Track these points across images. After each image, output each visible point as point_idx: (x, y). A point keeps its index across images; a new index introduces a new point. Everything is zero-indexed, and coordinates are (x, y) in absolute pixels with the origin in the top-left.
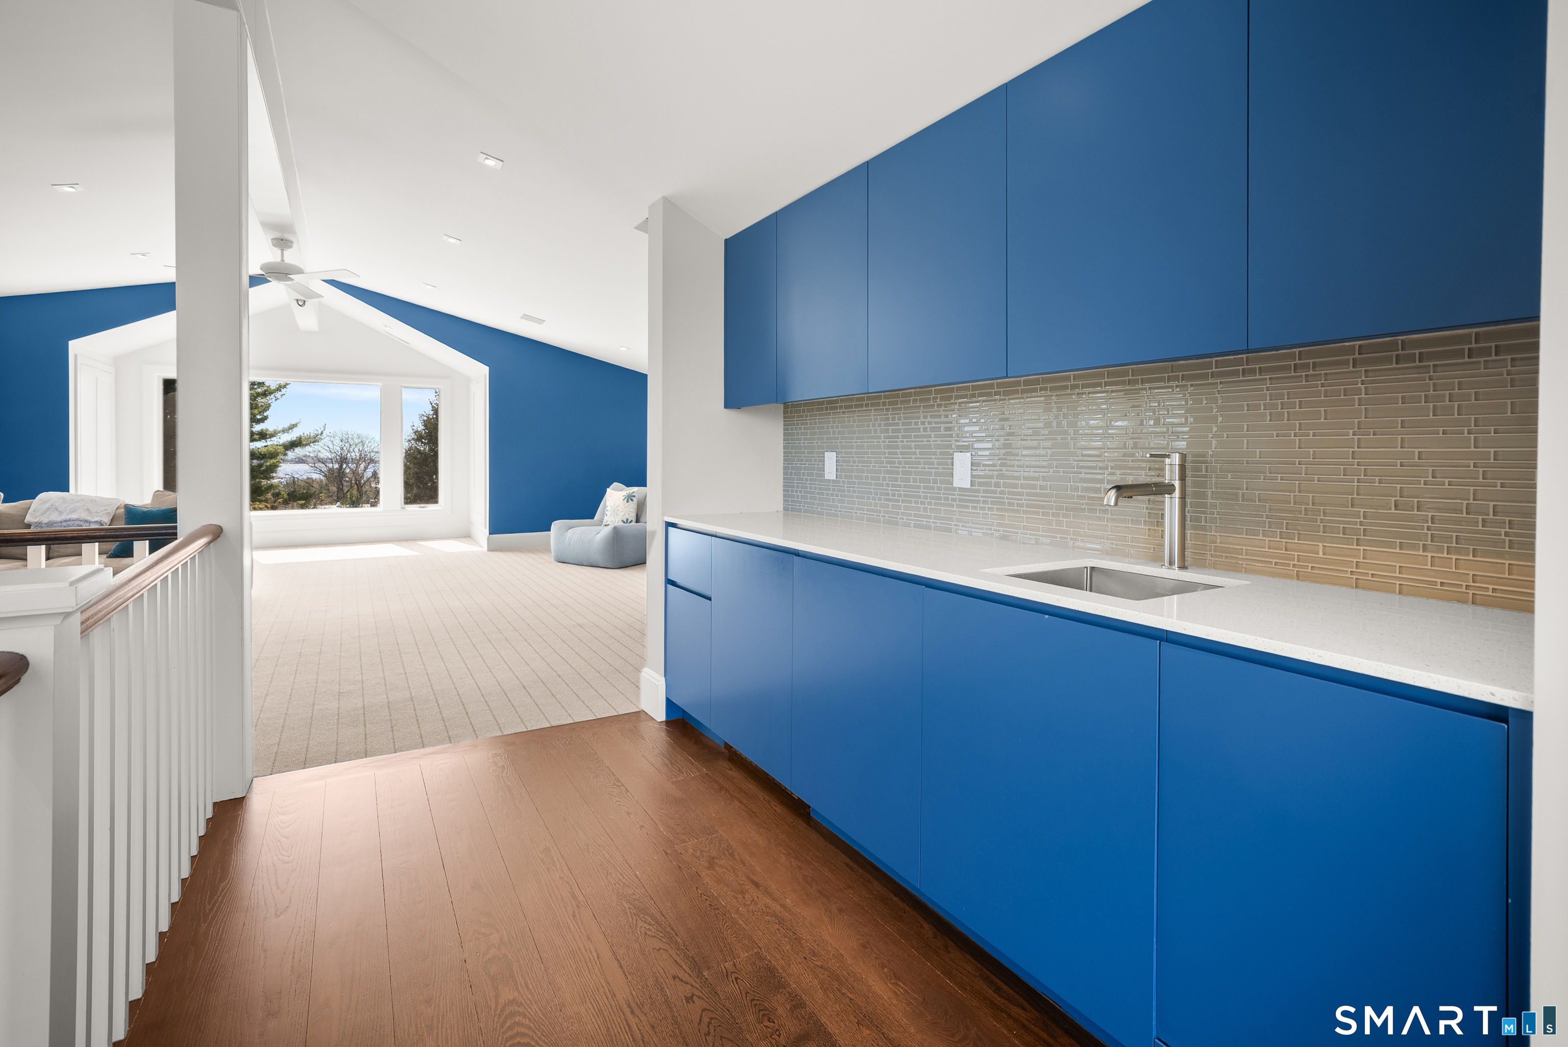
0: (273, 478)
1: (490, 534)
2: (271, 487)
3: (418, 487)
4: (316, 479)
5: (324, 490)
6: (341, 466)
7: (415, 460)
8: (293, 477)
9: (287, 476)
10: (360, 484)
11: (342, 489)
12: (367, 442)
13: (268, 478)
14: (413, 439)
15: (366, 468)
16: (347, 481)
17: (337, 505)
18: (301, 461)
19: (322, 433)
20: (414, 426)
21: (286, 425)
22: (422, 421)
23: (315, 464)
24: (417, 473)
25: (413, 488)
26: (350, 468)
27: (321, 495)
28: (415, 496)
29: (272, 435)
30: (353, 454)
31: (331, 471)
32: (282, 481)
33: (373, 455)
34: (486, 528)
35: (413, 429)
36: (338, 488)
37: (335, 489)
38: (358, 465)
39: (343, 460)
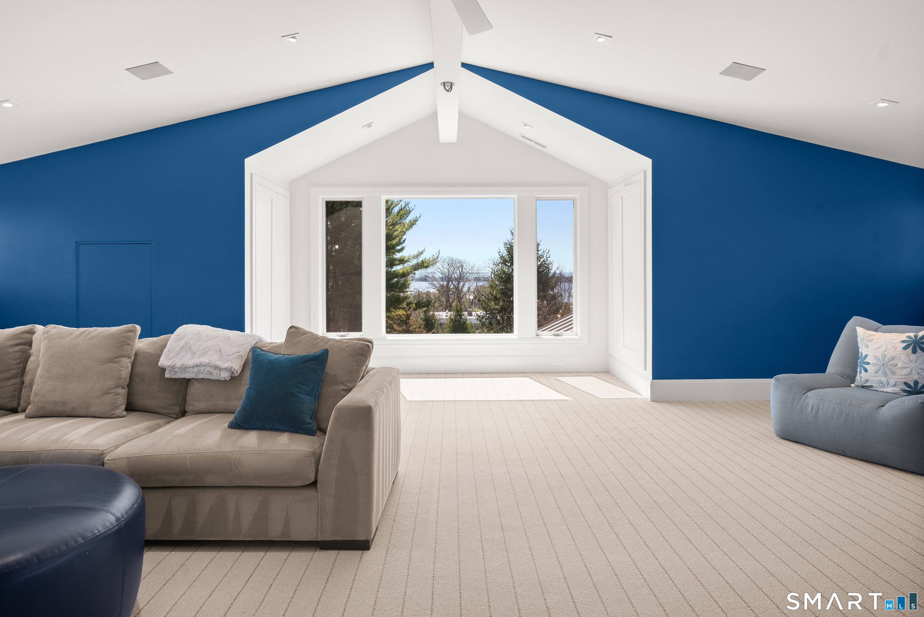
0: (407, 292)
1: (652, 379)
2: (406, 298)
3: (504, 301)
4: (432, 292)
5: (438, 301)
6: (448, 283)
7: (501, 279)
8: (419, 291)
9: (415, 290)
10: (460, 297)
11: (449, 300)
12: (465, 266)
13: (404, 292)
14: (500, 263)
15: (464, 285)
16: (451, 294)
17: (446, 312)
18: (424, 279)
19: (438, 257)
20: (500, 252)
21: (416, 253)
22: (506, 248)
23: (432, 282)
24: (502, 289)
25: (500, 301)
26: (453, 284)
27: (435, 304)
28: (501, 307)
29: (407, 261)
30: (456, 275)
31: (442, 286)
32: (412, 293)
33: (469, 275)
34: (645, 369)
35: (500, 255)
36: (446, 299)
37: (444, 300)
38: (459, 283)
39: (449, 279)
